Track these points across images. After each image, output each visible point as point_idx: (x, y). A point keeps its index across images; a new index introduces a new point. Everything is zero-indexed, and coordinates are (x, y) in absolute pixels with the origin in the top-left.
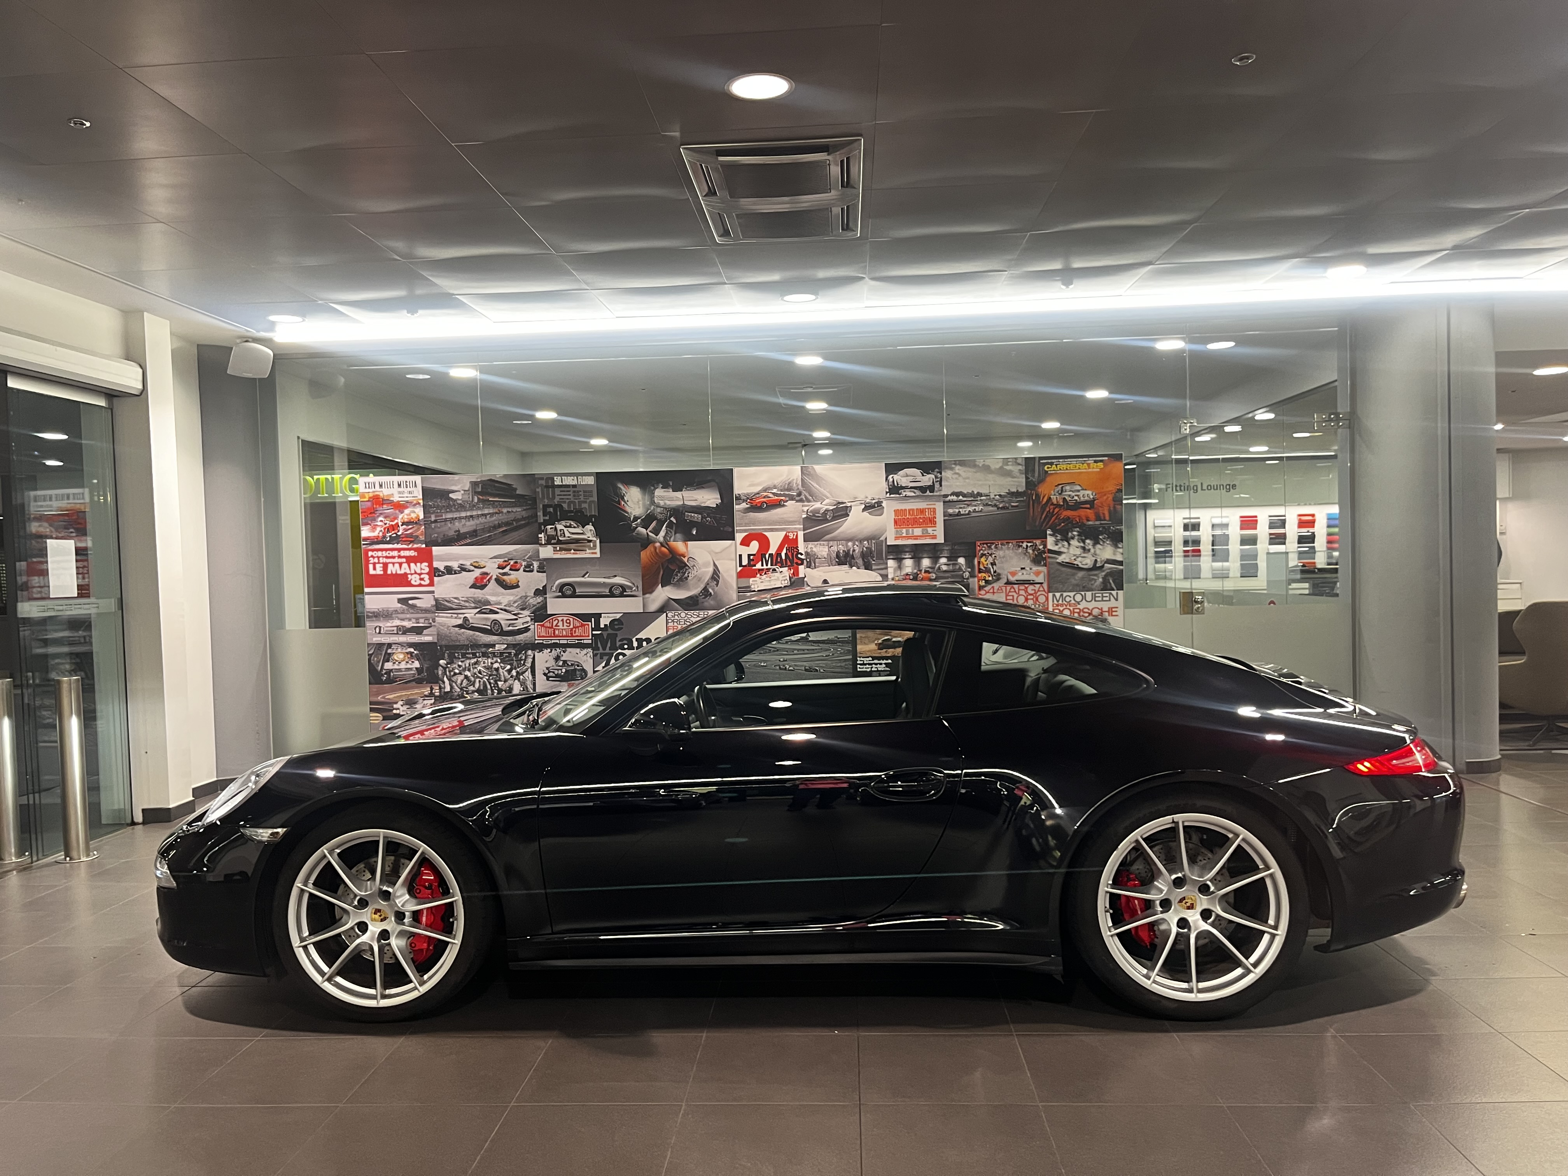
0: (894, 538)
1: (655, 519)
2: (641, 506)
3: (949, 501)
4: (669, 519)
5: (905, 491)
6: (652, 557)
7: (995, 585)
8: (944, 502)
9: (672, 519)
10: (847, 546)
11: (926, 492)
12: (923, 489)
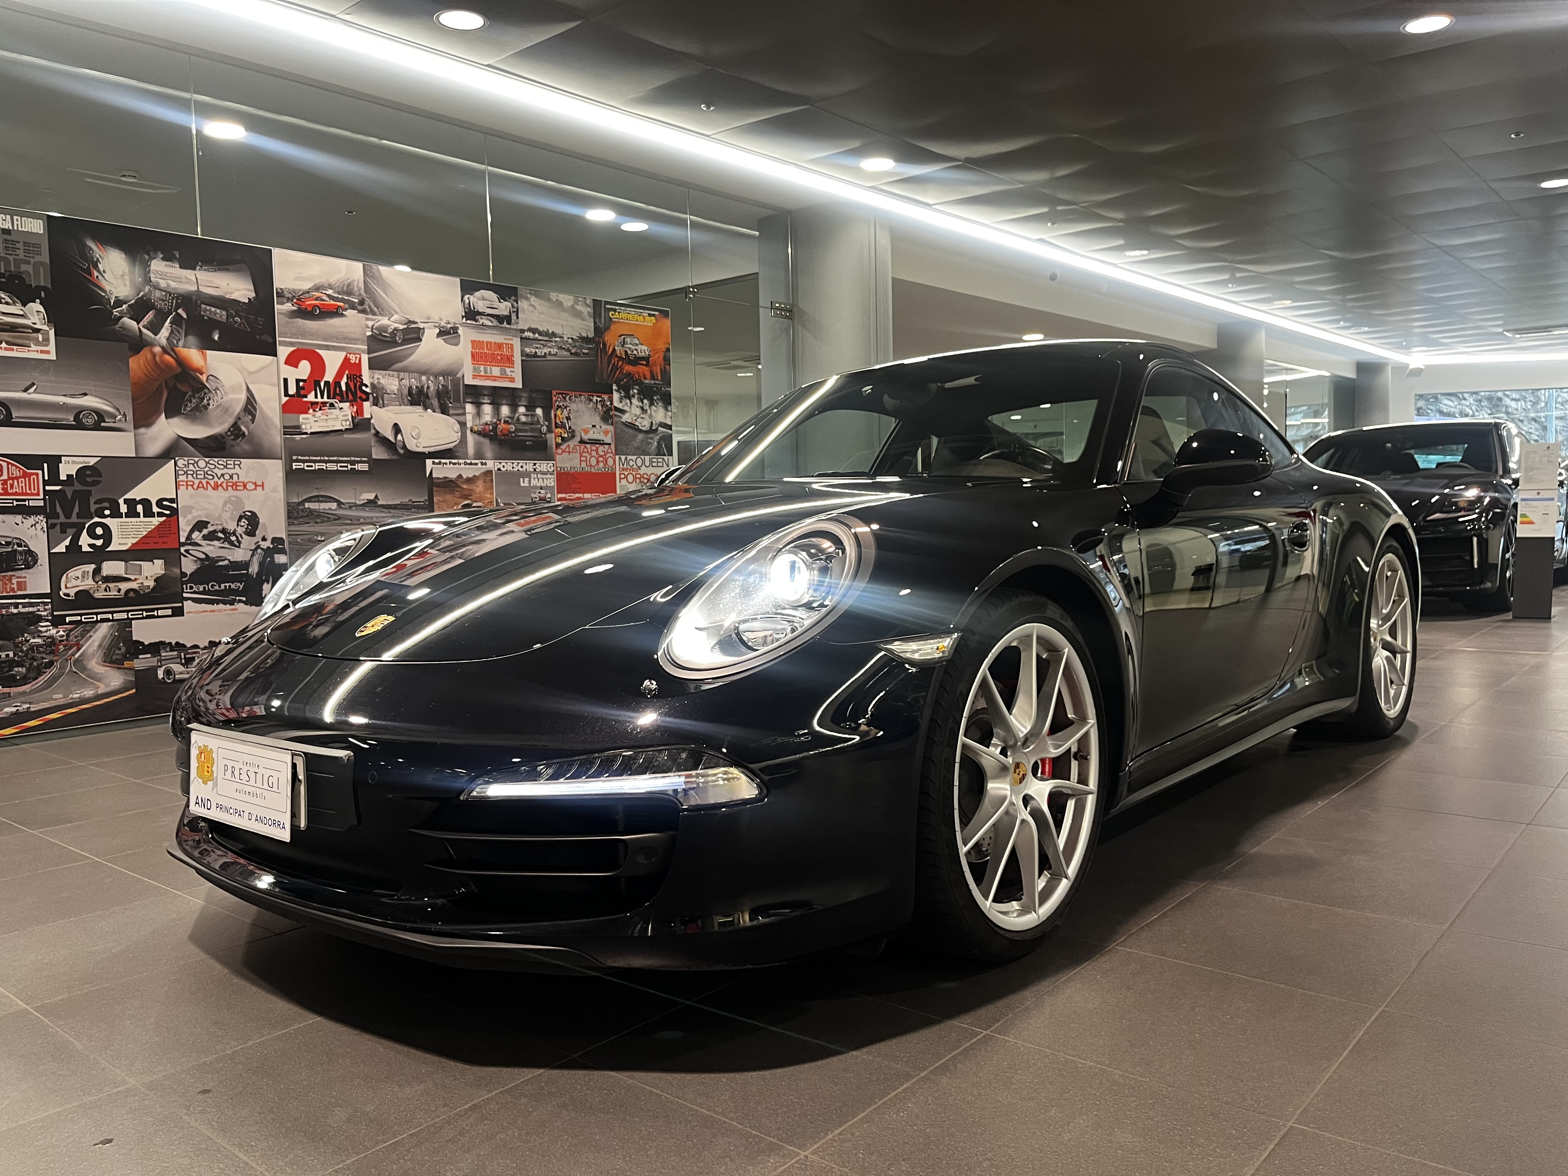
0: (471, 377)
1: (152, 307)
2: (128, 282)
3: (526, 338)
4: (176, 311)
5: (481, 318)
6: (150, 370)
7: (569, 443)
8: (521, 338)
9: (180, 311)
10: (420, 379)
11: (503, 324)
12: (500, 319)
